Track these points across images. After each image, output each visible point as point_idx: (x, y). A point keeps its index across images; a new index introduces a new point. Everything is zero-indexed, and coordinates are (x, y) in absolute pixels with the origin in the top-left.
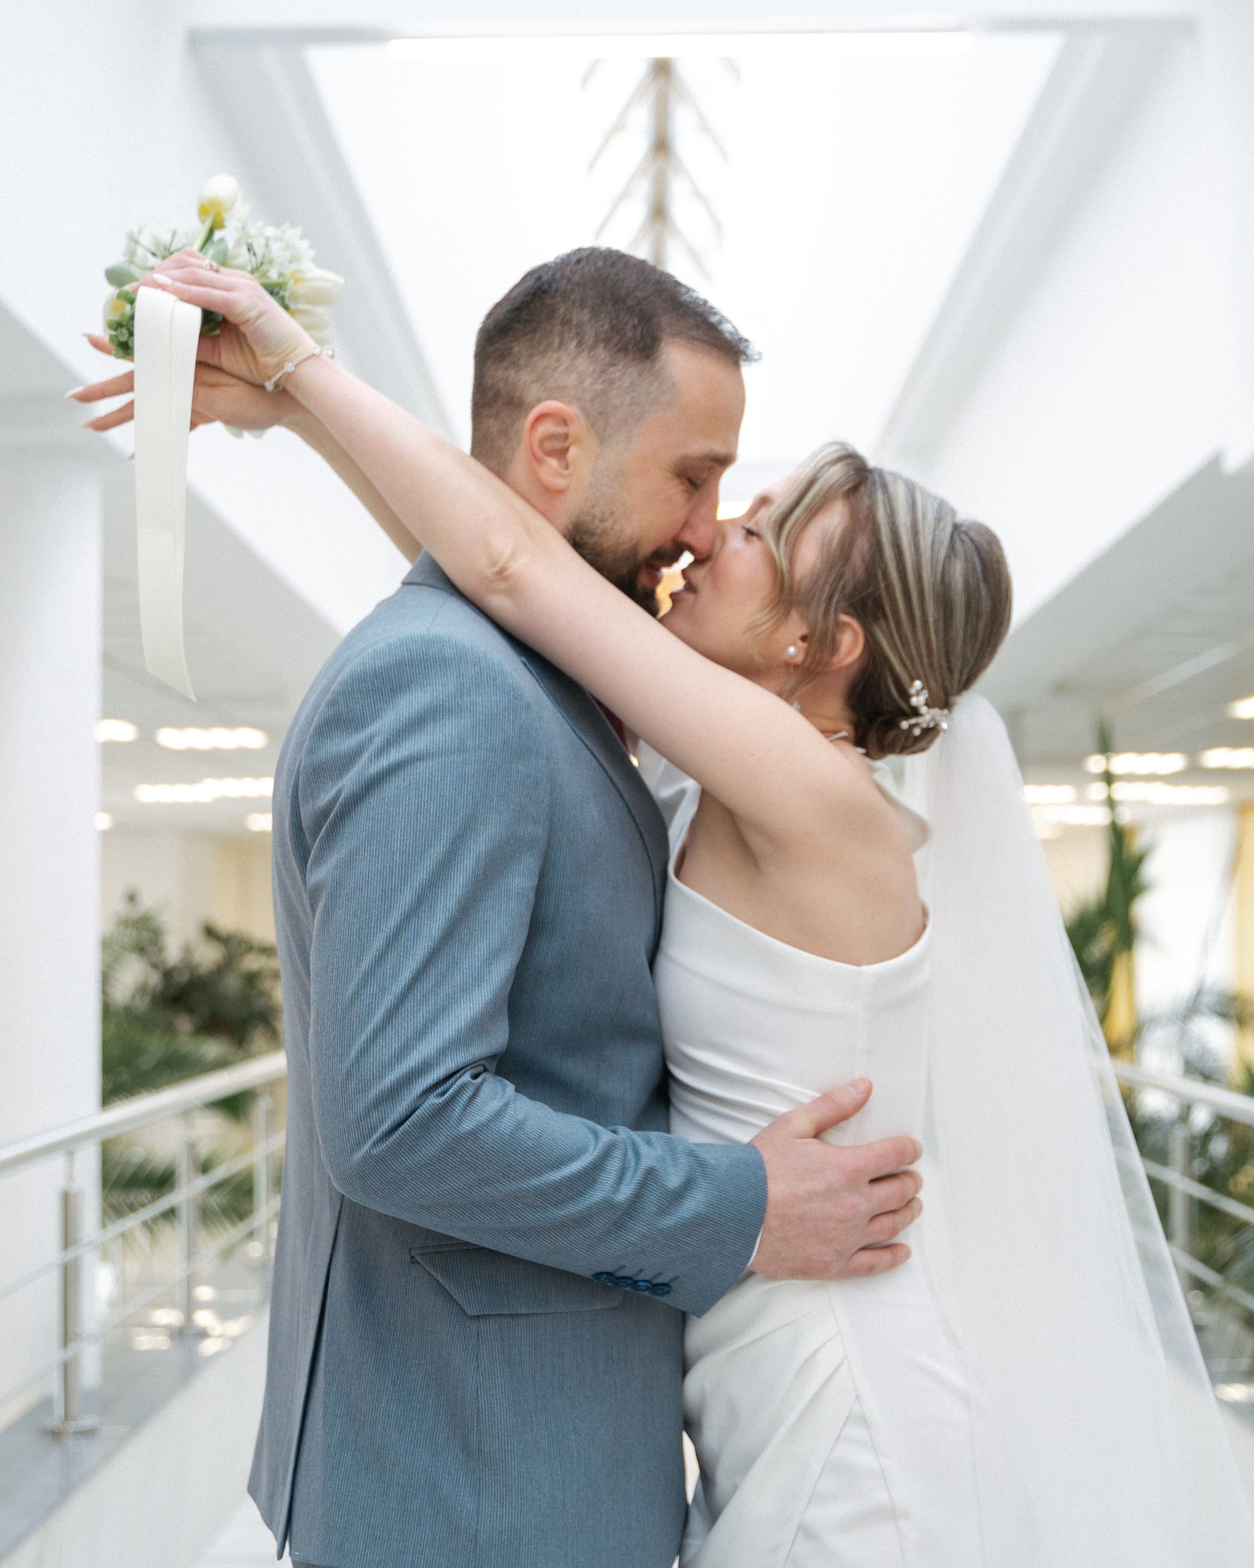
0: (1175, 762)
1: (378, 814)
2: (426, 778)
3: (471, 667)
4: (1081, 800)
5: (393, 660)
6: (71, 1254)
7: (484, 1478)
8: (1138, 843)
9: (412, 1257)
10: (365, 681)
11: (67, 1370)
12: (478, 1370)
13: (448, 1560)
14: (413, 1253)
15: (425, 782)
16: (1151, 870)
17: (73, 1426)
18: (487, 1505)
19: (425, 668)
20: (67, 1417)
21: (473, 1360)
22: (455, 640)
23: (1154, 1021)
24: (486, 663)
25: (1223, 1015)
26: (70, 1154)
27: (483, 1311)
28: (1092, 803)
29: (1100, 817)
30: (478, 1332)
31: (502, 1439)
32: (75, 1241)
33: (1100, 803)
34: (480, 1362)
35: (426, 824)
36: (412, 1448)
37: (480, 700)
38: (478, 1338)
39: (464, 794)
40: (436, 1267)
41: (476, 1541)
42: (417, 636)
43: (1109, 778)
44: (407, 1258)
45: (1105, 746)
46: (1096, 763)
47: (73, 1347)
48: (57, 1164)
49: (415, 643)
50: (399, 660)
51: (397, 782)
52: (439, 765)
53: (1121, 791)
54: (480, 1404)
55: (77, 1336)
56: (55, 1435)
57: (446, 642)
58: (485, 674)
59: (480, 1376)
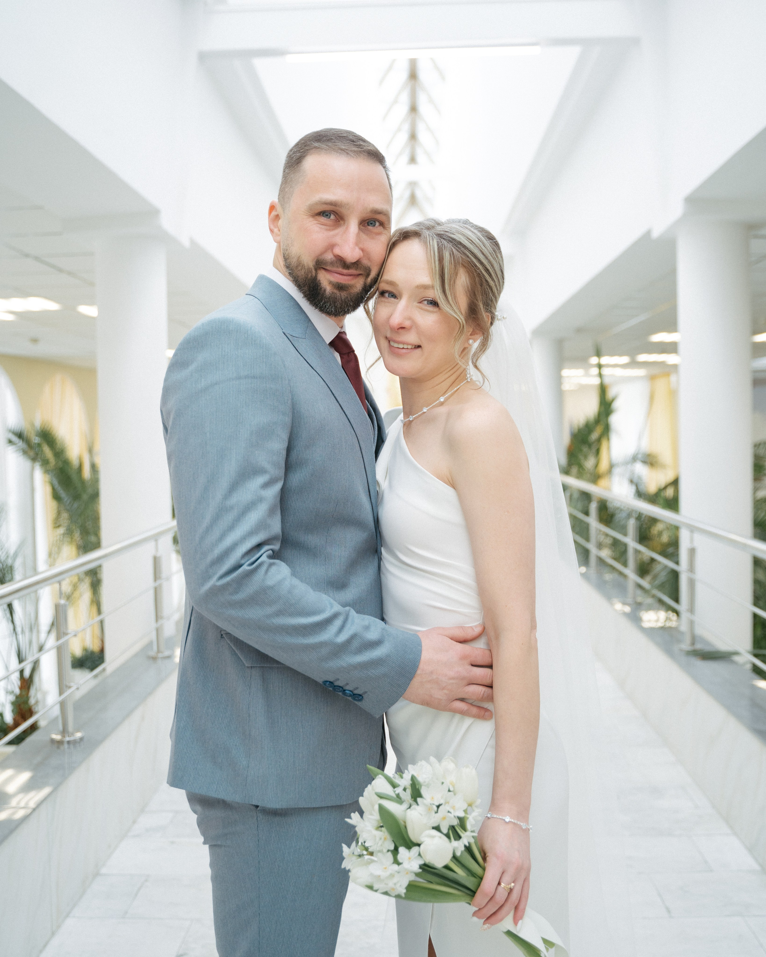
0: (625, 360)
1: (197, 414)
2: (220, 393)
3: (243, 335)
4: (587, 375)
5: (204, 332)
6: (158, 582)
7: (252, 749)
8: (610, 394)
9: (222, 635)
10: (190, 342)
11: (158, 631)
12: (250, 694)
13: (234, 789)
14: (222, 633)
15: (220, 396)
16: (616, 405)
17: (160, 655)
18: (253, 763)
19: (219, 336)
20: (159, 651)
21: (248, 689)
22: (236, 321)
23: (617, 465)
24: (251, 332)
25: (644, 462)
26: (156, 540)
27: (253, 664)
28: (592, 376)
29: (596, 381)
30: (251, 675)
31: (260, 730)
32: (160, 578)
33: (595, 376)
34: (251, 690)
35: (221, 417)
36: (218, 731)
37: (247, 351)
38: (251, 678)
39: (240, 401)
40: (232, 641)
41: (246, 781)
42: (217, 319)
43: (600, 366)
44: (219, 636)
45: (598, 354)
46: (594, 360)
47: (160, 622)
48: (151, 545)
49: (215, 323)
50: (206, 332)
51: (205, 396)
52: (226, 386)
53: (606, 371)
54: (250, 711)
55: (162, 618)
56: (154, 659)
57: (231, 322)
58: (250, 338)
59: (250, 697)
